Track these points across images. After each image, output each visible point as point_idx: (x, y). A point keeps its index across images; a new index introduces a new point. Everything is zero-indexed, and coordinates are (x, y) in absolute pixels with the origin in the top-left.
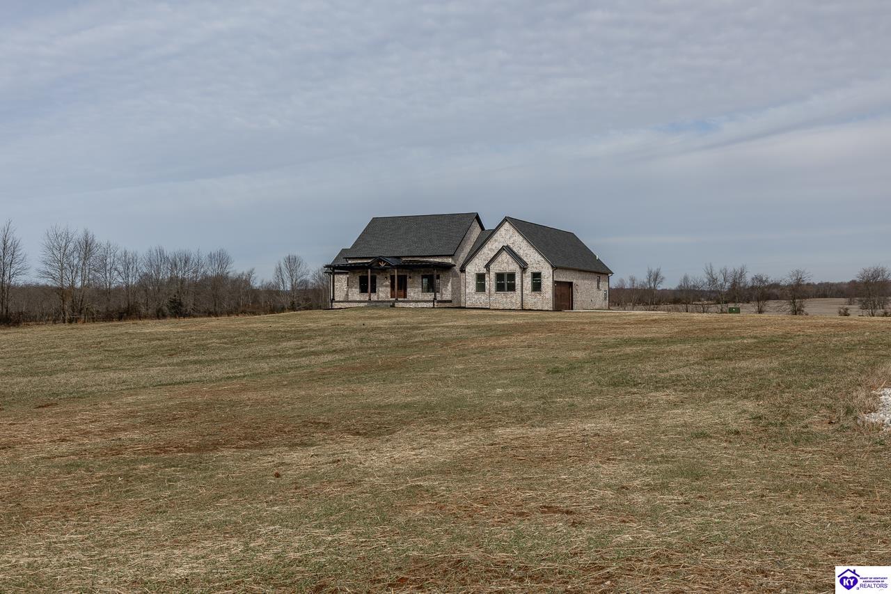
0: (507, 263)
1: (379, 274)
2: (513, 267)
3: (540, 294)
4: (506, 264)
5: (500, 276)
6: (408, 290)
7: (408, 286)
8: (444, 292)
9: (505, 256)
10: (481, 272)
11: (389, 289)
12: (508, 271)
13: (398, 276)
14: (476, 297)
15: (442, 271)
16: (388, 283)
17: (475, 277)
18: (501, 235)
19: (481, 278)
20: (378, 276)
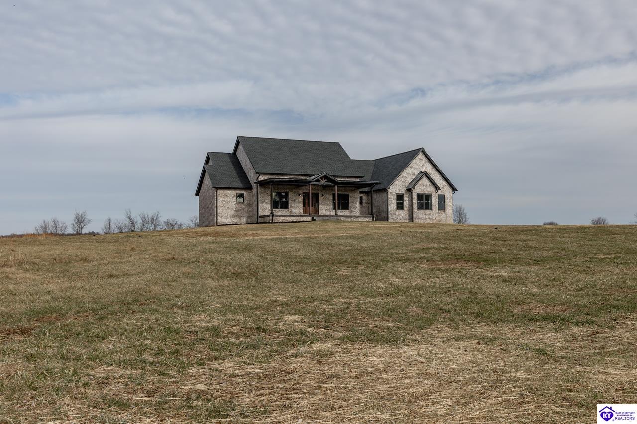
0: (426, 186)
1: (291, 190)
2: (430, 190)
3: (445, 212)
4: (424, 187)
5: (420, 197)
6: (320, 207)
7: (320, 202)
8: (353, 210)
9: (424, 180)
10: (401, 193)
11: (301, 206)
12: (427, 193)
13: (312, 193)
14: (397, 214)
15: (352, 191)
16: (301, 199)
17: (395, 197)
18: (415, 162)
19: (400, 197)
20: (290, 193)
